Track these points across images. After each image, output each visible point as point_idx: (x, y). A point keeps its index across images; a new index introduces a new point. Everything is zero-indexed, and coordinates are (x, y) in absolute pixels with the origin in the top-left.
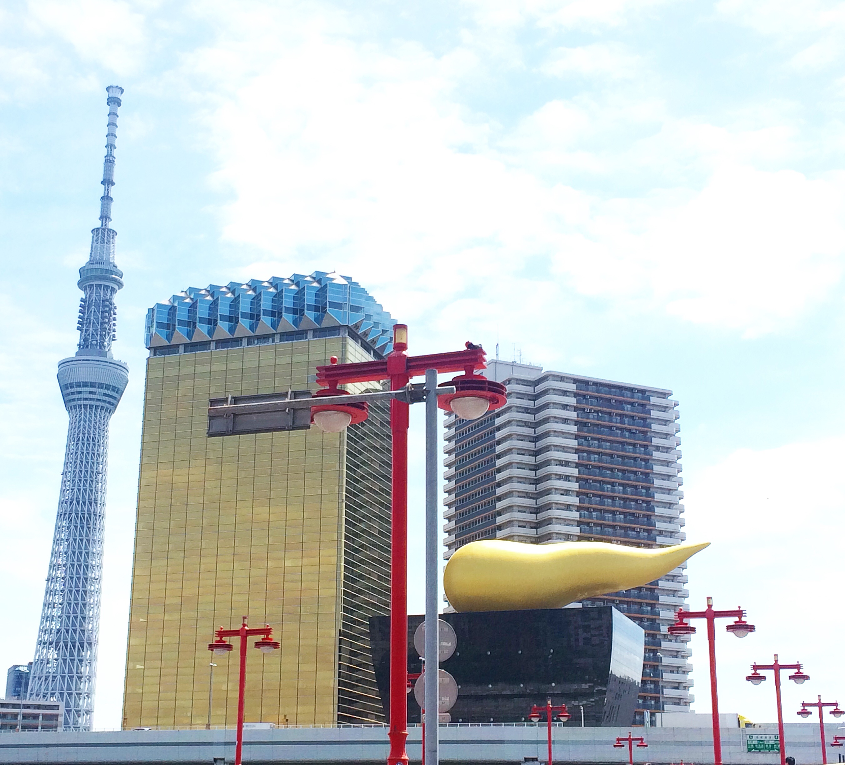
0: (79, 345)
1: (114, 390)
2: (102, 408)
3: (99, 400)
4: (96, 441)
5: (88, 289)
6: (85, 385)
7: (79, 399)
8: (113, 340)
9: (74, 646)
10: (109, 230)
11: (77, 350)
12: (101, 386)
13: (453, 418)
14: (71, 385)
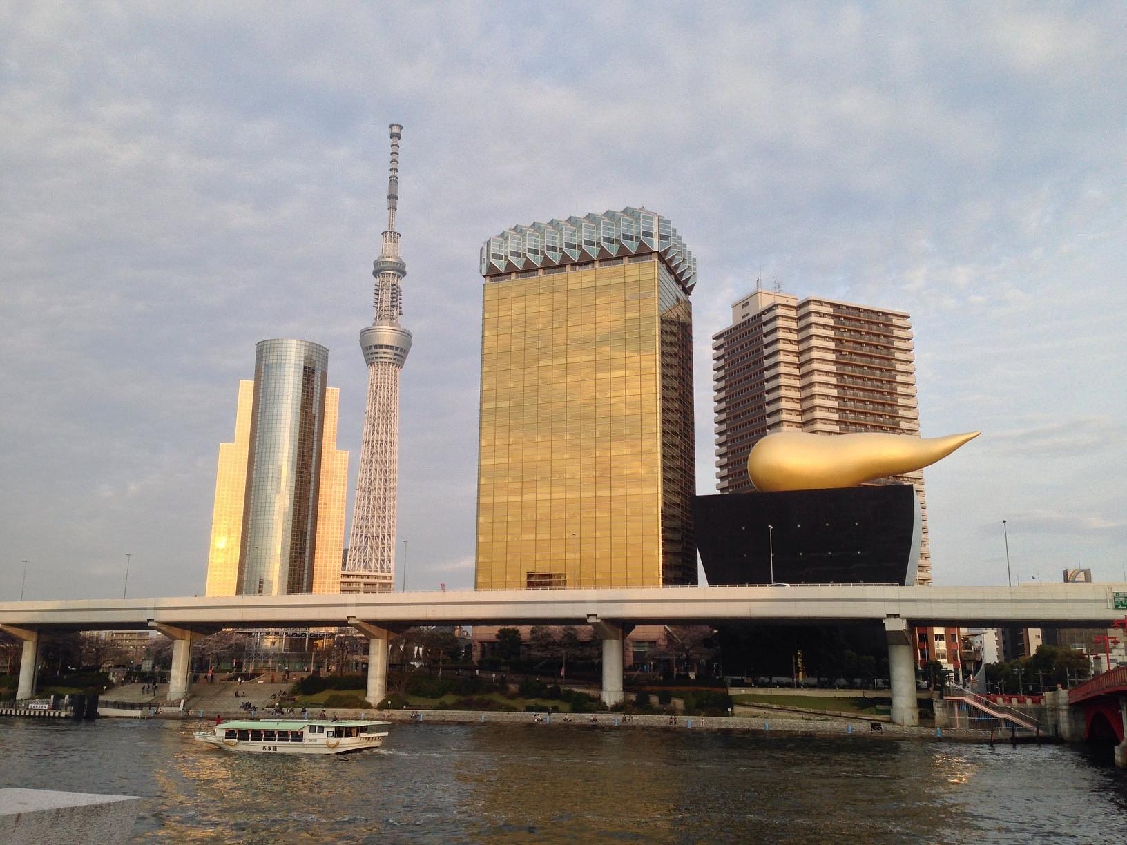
0: (375, 318)
1: (401, 351)
2: (393, 364)
3: (390, 358)
4: (390, 388)
5: (380, 277)
6: (381, 347)
7: (377, 358)
8: (400, 314)
9: (378, 537)
10: (395, 233)
11: (373, 321)
12: (392, 347)
13: (721, 341)
14: (371, 347)
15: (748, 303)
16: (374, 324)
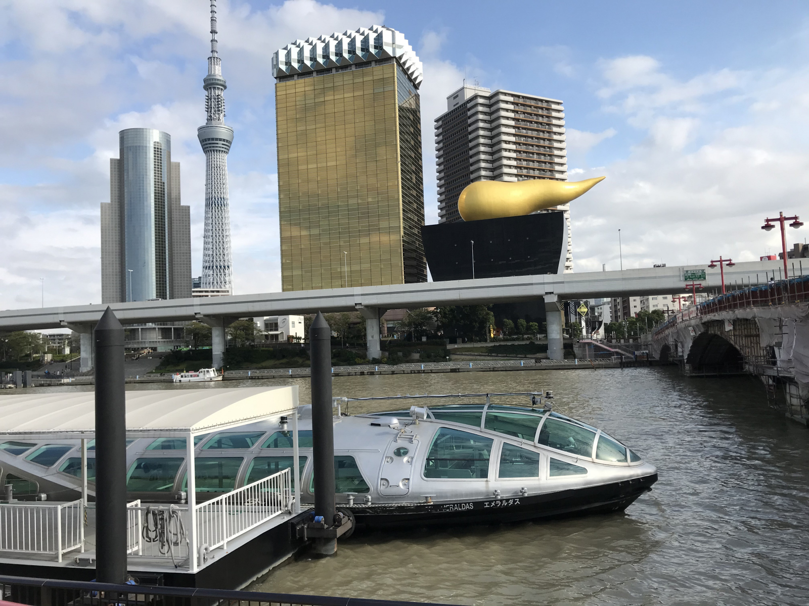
0: (208, 119)
1: (227, 142)
2: (222, 151)
3: (221, 147)
5: (209, 90)
6: (213, 139)
7: (210, 147)
8: (224, 116)
9: (221, 268)
10: (217, 58)
11: (206, 121)
12: (220, 140)
13: (440, 123)
14: (205, 140)
15: (457, 96)
16: (207, 124)
